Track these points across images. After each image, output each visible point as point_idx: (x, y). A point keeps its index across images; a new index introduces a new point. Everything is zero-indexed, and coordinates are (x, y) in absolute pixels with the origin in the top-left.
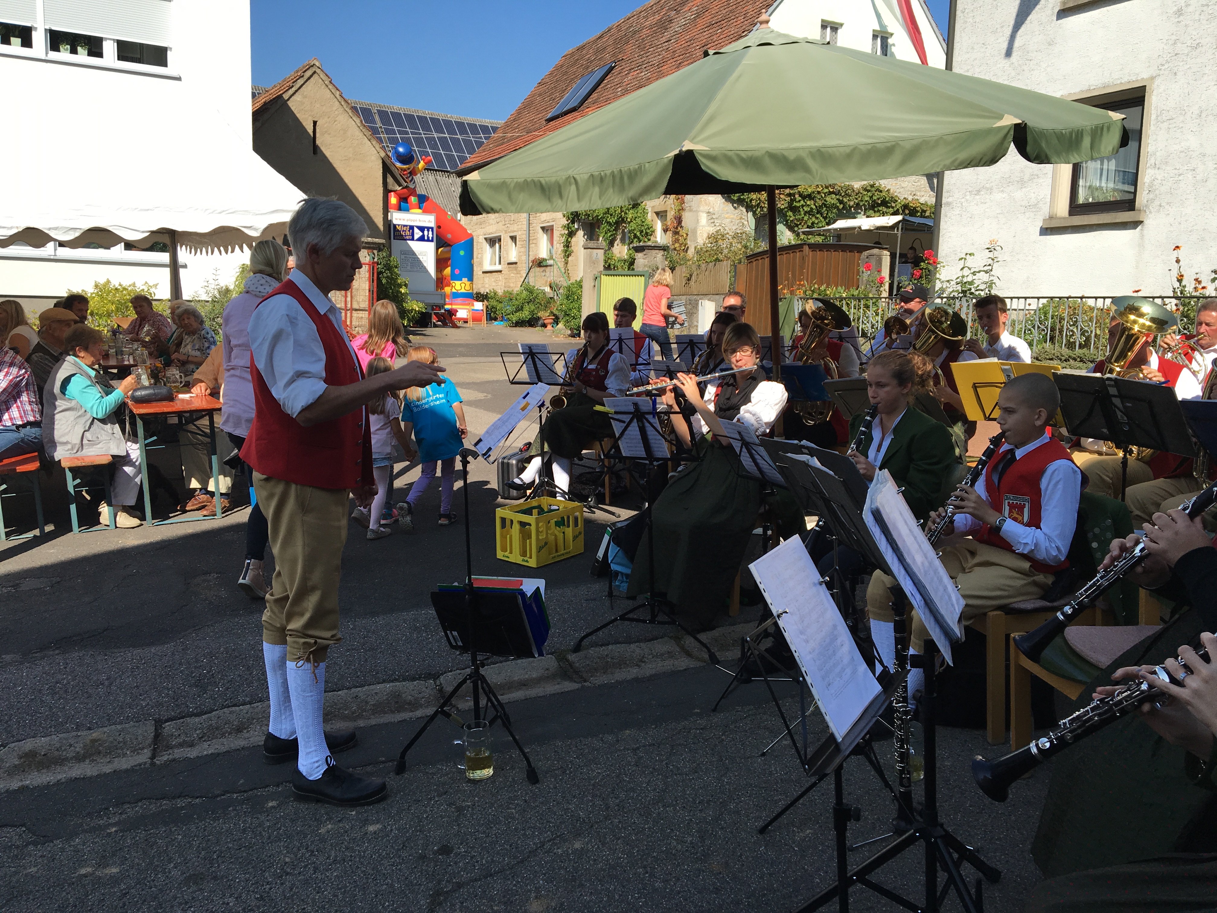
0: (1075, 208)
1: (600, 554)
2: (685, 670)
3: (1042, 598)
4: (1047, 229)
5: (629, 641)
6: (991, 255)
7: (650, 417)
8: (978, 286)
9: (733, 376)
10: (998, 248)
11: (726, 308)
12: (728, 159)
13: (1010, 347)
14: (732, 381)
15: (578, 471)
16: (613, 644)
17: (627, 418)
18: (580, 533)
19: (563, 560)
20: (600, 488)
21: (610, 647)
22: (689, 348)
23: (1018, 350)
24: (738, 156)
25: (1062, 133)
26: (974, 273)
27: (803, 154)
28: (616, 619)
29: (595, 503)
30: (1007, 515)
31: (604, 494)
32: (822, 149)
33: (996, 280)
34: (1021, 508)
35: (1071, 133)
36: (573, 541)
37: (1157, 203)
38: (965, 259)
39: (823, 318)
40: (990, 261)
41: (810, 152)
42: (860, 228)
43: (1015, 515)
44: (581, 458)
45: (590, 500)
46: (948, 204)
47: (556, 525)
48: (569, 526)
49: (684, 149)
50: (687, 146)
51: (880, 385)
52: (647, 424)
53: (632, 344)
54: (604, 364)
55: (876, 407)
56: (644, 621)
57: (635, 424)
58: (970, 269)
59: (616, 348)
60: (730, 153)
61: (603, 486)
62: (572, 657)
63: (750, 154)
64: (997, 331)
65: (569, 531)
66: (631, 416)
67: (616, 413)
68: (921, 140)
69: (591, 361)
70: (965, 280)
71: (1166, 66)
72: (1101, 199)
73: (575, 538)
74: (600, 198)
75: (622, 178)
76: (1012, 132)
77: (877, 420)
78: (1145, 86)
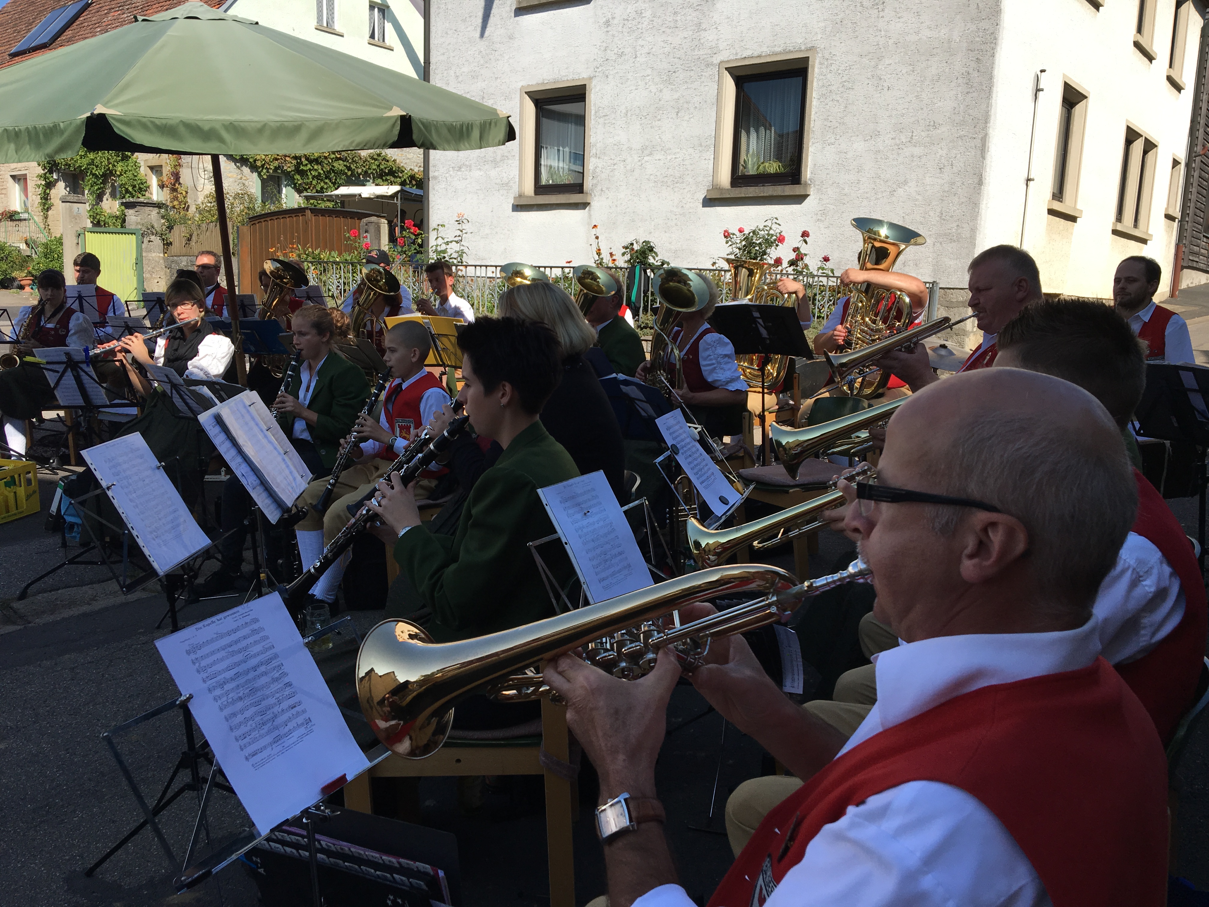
0: (540, 189)
1: (54, 508)
2: (136, 600)
3: (428, 498)
4: (517, 205)
5: (82, 584)
6: (459, 226)
7: (84, 366)
8: (451, 255)
10: (465, 221)
11: (198, 266)
12: (143, 125)
13: (455, 306)
14: (179, 334)
15: (38, 435)
16: (63, 588)
17: (60, 367)
18: (34, 492)
19: (16, 520)
20: (63, 449)
21: (59, 591)
23: (462, 309)
24: (152, 122)
25: (452, 125)
26: (447, 243)
27: (218, 126)
28: (64, 564)
29: (58, 463)
30: (398, 435)
31: (69, 455)
32: (235, 123)
33: (466, 250)
34: (408, 428)
35: (462, 126)
36: (26, 500)
37: (599, 188)
38: (438, 230)
39: (281, 278)
40: (459, 233)
41: (223, 125)
42: (360, 195)
43: (404, 435)
45: (51, 461)
46: (435, 178)
47: (6, 486)
48: (21, 486)
49: (96, 112)
50: (99, 109)
51: (301, 334)
52: (82, 373)
53: (94, 301)
55: (300, 353)
56: (96, 563)
57: (69, 374)
58: (443, 239)
60: (144, 120)
61: (67, 447)
62: (16, 605)
63: (164, 122)
64: (445, 293)
65: (21, 491)
66: (65, 365)
67: (48, 363)
68: (323, 122)
69: (49, 319)
70: (439, 249)
71: (600, 69)
72: (559, 182)
73: (28, 497)
74: (16, 152)
75: (37, 134)
76: (399, 122)
78: (585, 85)
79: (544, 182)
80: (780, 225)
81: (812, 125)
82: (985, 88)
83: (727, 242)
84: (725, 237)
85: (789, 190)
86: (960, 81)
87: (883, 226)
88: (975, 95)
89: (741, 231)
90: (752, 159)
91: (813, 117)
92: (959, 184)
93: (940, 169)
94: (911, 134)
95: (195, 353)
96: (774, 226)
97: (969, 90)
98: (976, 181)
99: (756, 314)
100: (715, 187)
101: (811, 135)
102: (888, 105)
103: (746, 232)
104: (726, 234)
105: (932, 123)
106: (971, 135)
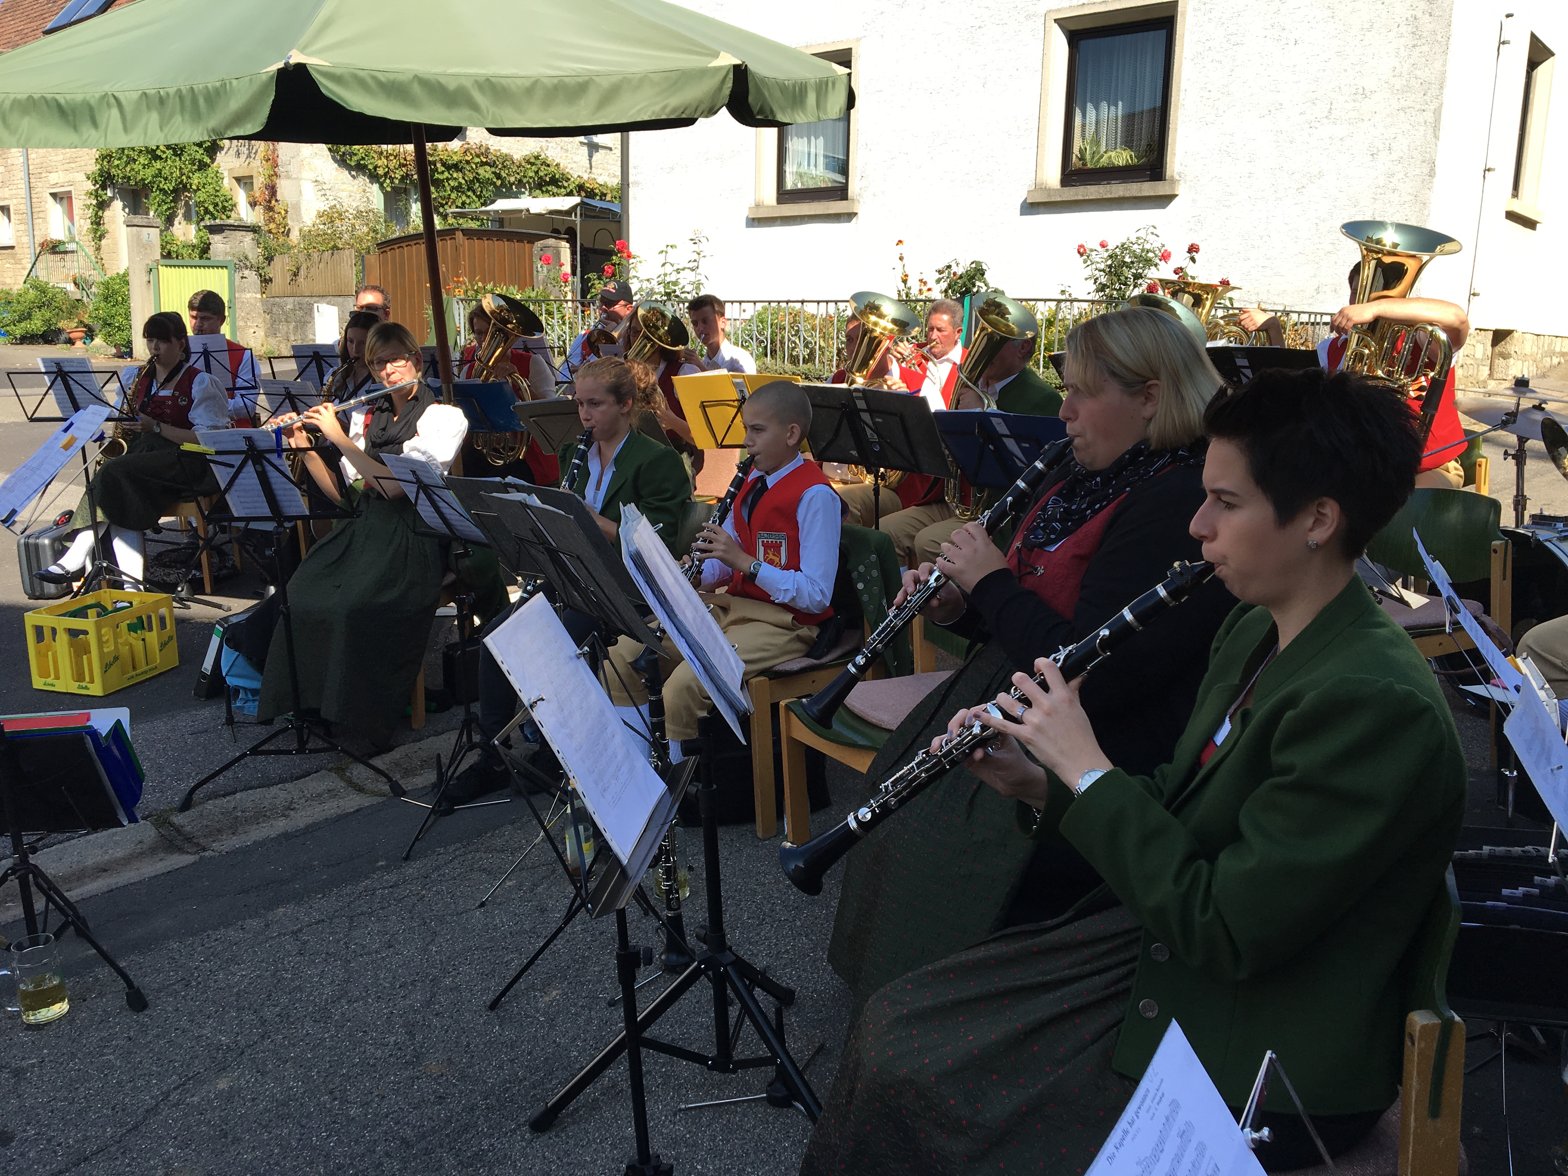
0: (785, 195)
1: (208, 665)
2: (357, 811)
4: (753, 219)
5: (266, 783)
6: (695, 248)
7: (273, 457)
8: (684, 287)
9: (388, 397)
10: (703, 240)
11: (362, 307)
12: (360, 82)
14: (386, 405)
15: (155, 549)
16: (242, 791)
17: (237, 460)
18: (170, 638)
19: (147, 680)
20: (193, 572)
21: (238, 795)
22: (314, 364)
24: (374, 78)
26: (678, 271)
27: (468, 84)
28: (244, 755)
29: (188, 592)
30: (761, 558)
31: (202, 579)
32: (493, 79)
33: (704, 280)
34: (777, 547)
35: (794, 86)
36: (160, 650)
37: (871, 192)
38: (666, 252)
39: (505, 321)
40: (696, 257)
41: (476, 82)
42: (528, 210)
43: (771, 556)
44: (158, 530)
45: (179, 589)
46: (637, 183)
47: (129, 630)
48: (151, 629)
49: (292, 61)
50: (296, 58)
51: (593, 403)
53: (225, 358)
54: (185, 388)
55: (591, 433)
56: (289, 752)
57: (250, 468)
58: (672, 265)
59: (200, 365)
60: (361, 74)
61: (199, 567)
62: (178, 819)
63: (391, 77)
64: (715, 339)
65: (153, 637)
66: (243, 456)
67: (218, 453)
68: (620, 77)
69: (162, 385)
70: (668, 279)
71: (872, 26)
72: (811, 185)
73: (163, 646)
74: (161, 129)
75: (195, 101)
76: (731, 76)
77: (594, 449)
78: (851, 49)
79: (789, 185)
80: (1157, 236)
81: (1181, 98)
82: (1440, 39)
83: (1085, 262)
84: (1081, 255)
85: (1147, 188)
86: (1403, 29)
87: (1386, 229)
88: (1425, 48)
89: (1103, 245)
90: (1091, 148)
91: (1183, 87)
92: (1401, 175)
93: (1372, 155)
94: (1329, 106)
95: (412, 432)
96: (1151, 238)
97: (1415, 42)
98: (1426, 170)
99: (1241, 362)
100: (1039, 187)
101: (1180, 112)
102: (1295, 66)
103: (1111, 246)
104: (1082, 250)
105: (1361, 91)
106: (1418, 107)
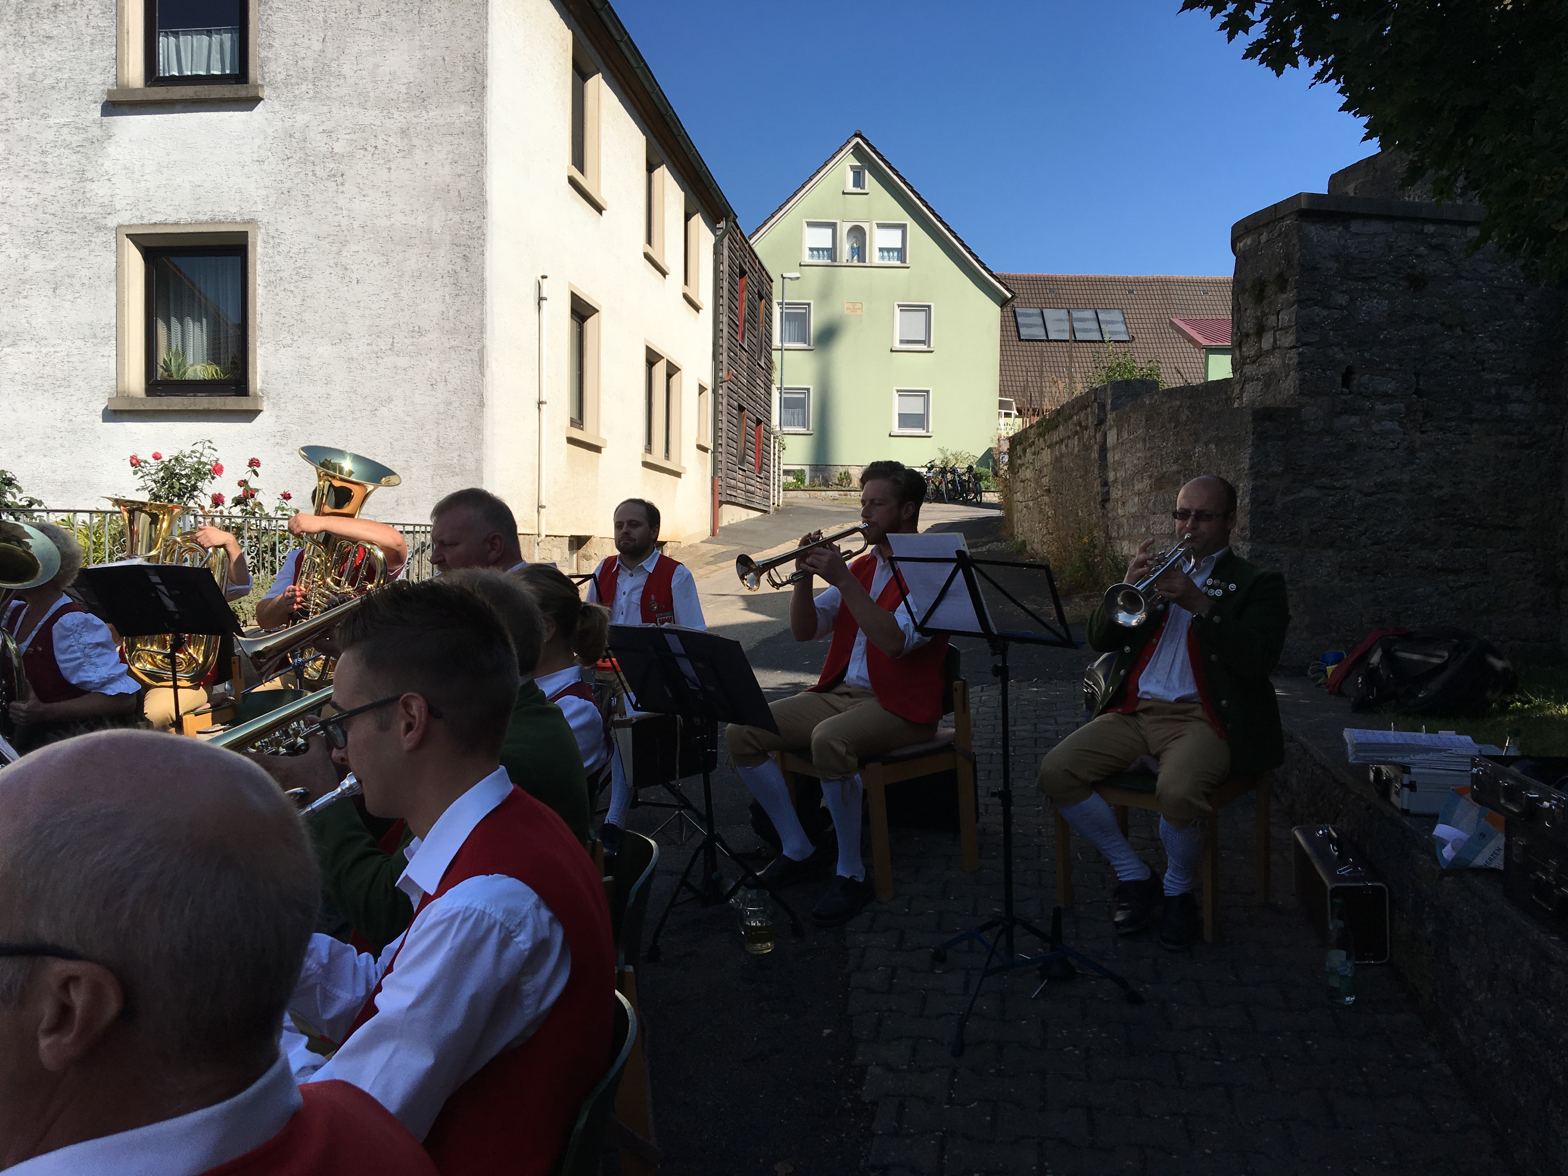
80: (215, 450)
81: (258, 320)
83: (135, 473)
84: (133, 465)
85: (231, 403)
87: (345, 458)
89: (157, 457)
90: (176, 360)
91: (259, 309)
92: (457, 404)
93: (432, 385)
94: (391, 340)
96: (207, 452)
97: (457, 292)
98: (477, 402)
99: (155, 579)
100: (121, 394)
101: (258, 333)
102: (359, 302)
103: (165, 458)
104: (134, 461)
105: (417, 329)
106: (465, 347)
